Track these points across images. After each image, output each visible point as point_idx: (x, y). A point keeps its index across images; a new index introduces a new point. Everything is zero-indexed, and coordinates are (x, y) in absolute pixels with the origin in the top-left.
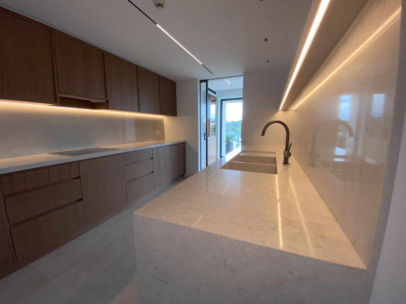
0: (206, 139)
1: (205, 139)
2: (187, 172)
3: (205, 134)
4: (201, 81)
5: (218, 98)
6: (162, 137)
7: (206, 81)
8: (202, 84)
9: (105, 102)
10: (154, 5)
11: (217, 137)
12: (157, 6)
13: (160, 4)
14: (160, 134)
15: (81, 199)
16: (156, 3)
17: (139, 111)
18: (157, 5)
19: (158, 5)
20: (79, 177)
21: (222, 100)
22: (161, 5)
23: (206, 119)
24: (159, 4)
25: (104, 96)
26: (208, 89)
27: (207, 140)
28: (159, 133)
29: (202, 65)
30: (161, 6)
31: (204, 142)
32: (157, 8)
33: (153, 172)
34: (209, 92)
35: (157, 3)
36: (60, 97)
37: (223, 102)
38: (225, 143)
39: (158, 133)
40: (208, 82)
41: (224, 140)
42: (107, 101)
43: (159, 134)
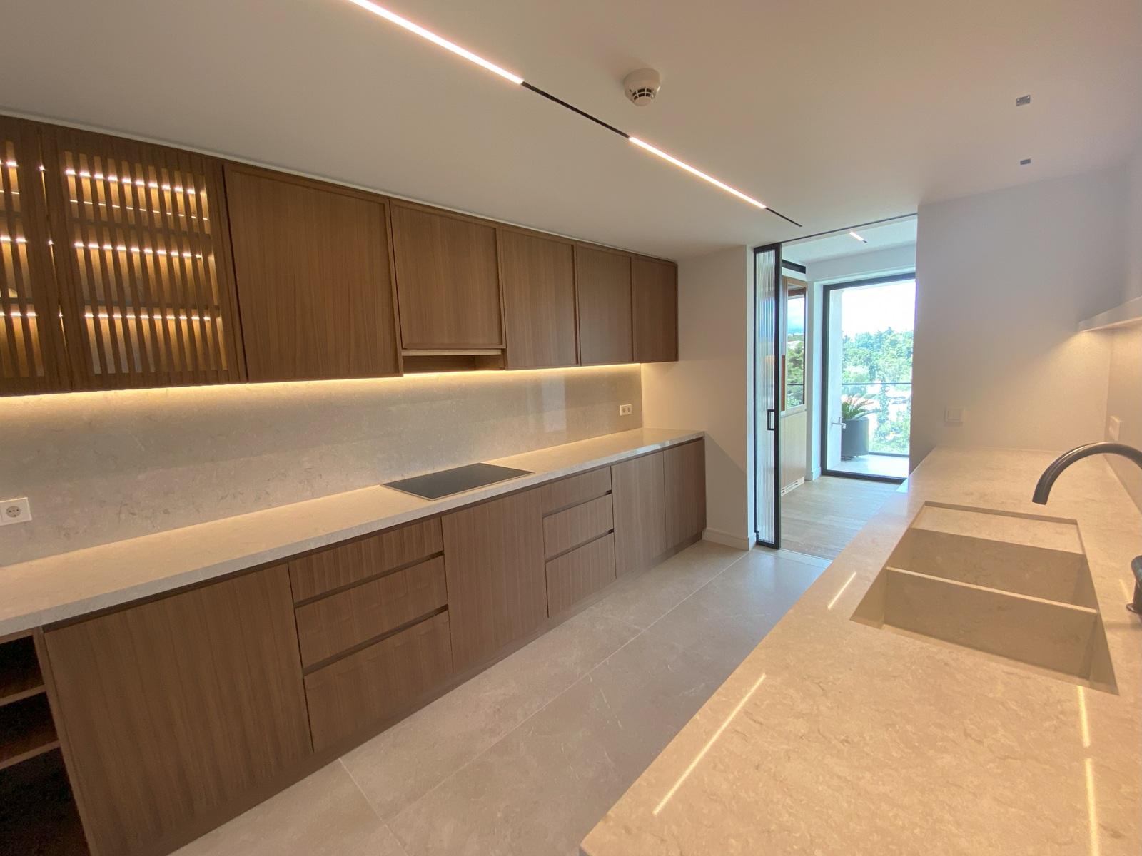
0: (772, 426)
1: (769, 429)
2: (708, 528)
3: (769, 411)
4: (757, 250)
5: (815, 283)
6: (634, 421)
7: (776, 247)
8: (761, 256)
9: (499, 352)
10: (626, 94)
11: (809, 411)
12: (636, 97)
13: (643, 90)
14: (630, 413)
15: (445, 608)
16: (630, 91)
17: (577, 363)
18: (635, 93)
19: (637, 94)
20: (441, 553)
21: (827, 289)
22: (646, 92)
23: (773, 357)
24: (639, 91)
25: (496, 340)
26: (781, 262)
27: (776, 430)
28: (627, 410)
29: (767, 209)
30: (647, 95)
31: (765, 437)
32: (633, 102)
33: (612, 531)
34: (785, 272)
35: (635, 89)
36: (405, 358)
37: (832, 292)
38: (839, 424)
39: (624, 410)
40: (783, 248)
41: (834, 414)
42: (504, 351)
43: (627, 413)
